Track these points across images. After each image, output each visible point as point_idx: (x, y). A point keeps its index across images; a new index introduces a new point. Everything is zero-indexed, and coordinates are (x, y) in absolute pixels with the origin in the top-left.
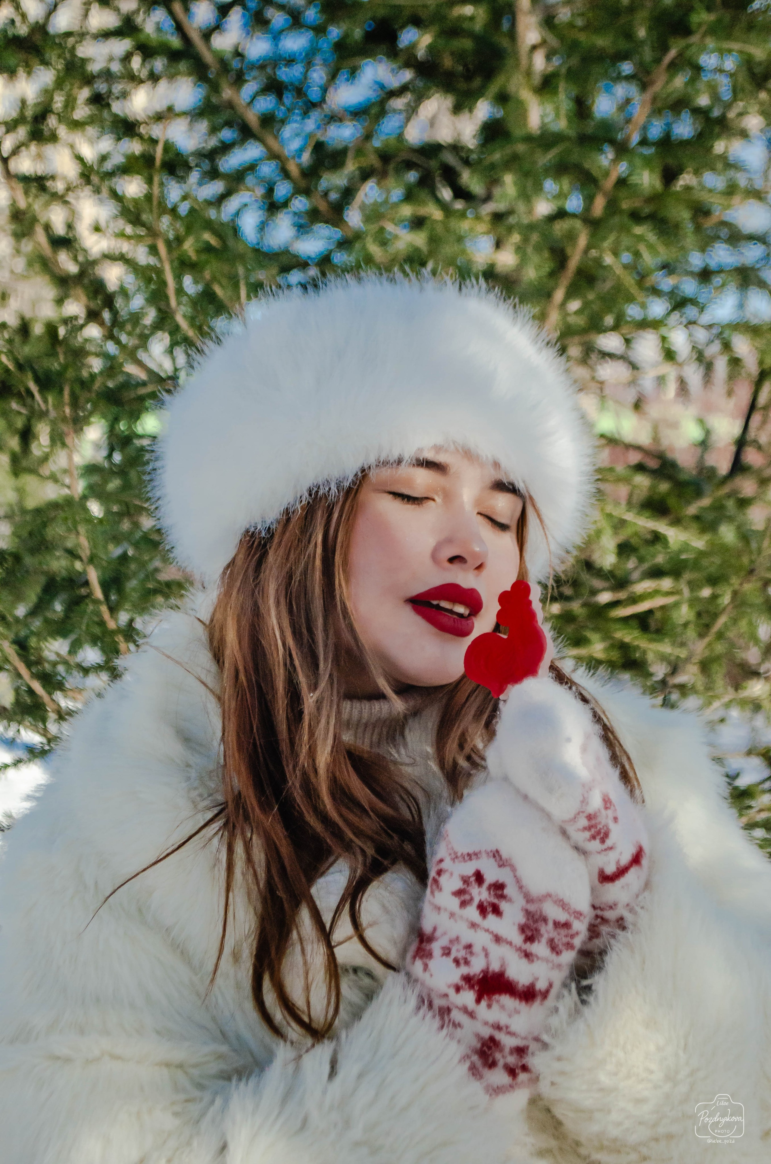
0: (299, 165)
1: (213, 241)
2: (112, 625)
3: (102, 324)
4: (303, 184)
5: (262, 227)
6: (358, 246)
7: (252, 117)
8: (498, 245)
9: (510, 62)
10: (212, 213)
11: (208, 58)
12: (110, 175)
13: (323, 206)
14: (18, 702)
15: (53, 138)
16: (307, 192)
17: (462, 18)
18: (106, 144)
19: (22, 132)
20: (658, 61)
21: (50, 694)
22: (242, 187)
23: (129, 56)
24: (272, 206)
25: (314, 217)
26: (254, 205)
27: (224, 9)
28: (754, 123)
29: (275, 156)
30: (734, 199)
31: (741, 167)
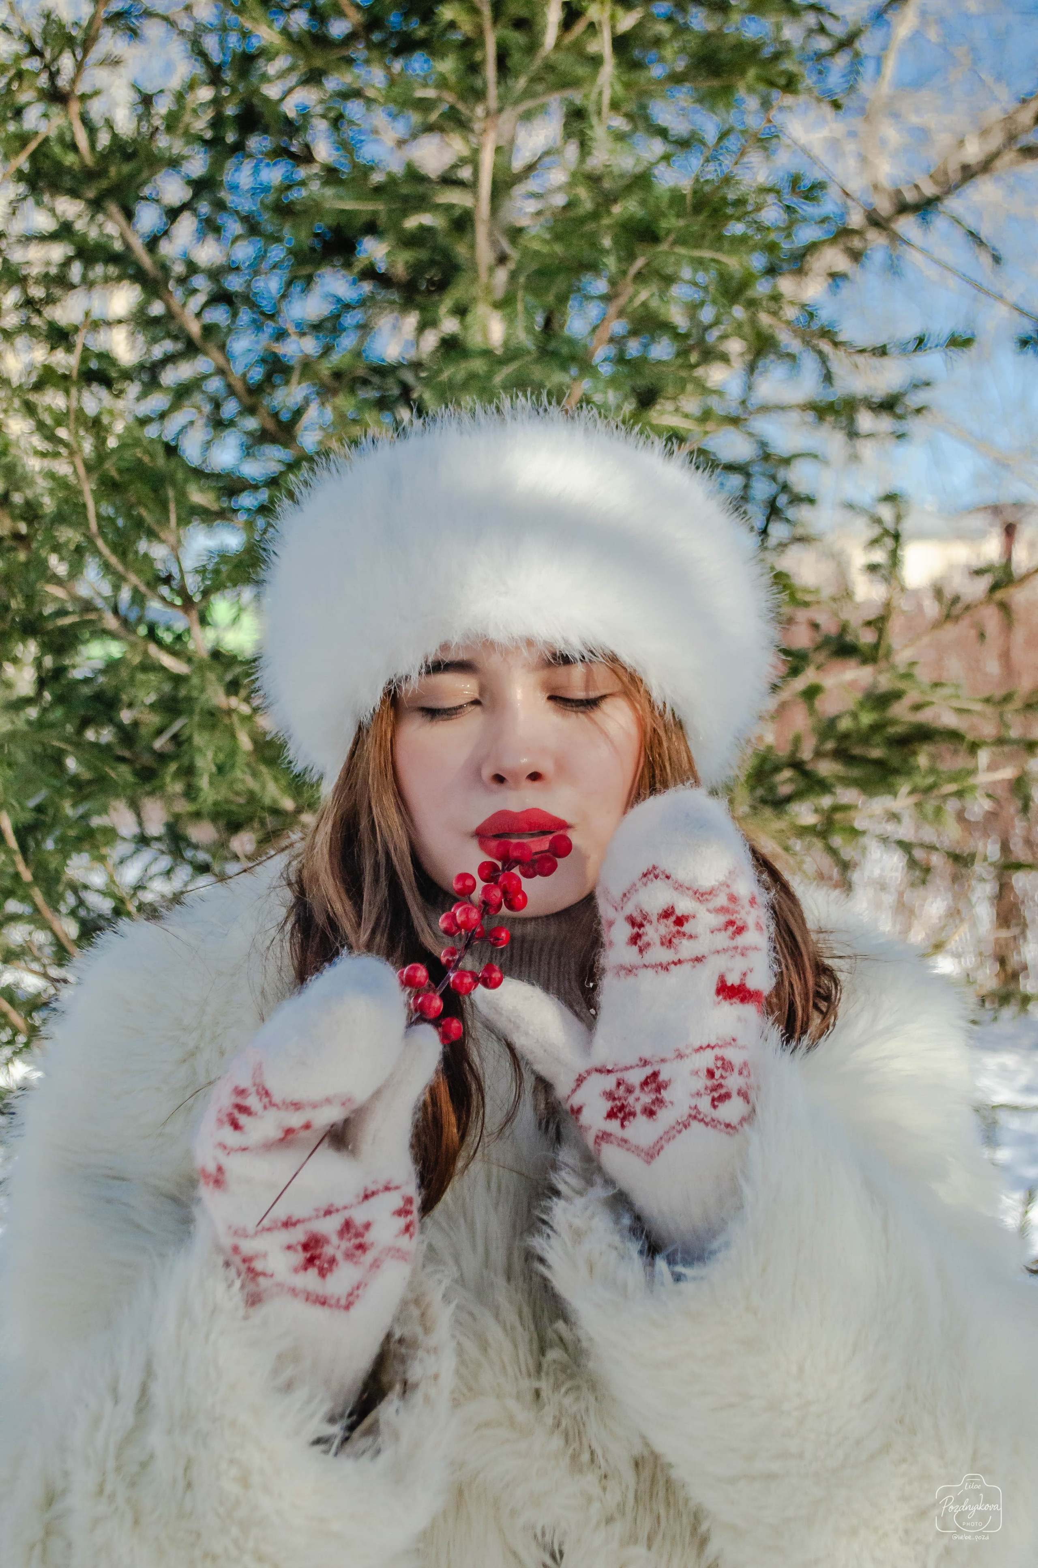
0: (245, 380)
4: (248, 400)
5: (208, 445)
7: (195, 328)
9: (468, 274)
10: (151, 431)
11: (146, 261)
12: (38, 386)
13: (271, 425)
16: (251, 410)
18: (39, 354)
20: (624, 273)
22: (187, 403)
23: (67, 263)
24: (219, 424)
25: (263, 437)
26: (200, 423)
27: (173, 214)
28: (735, 346)
29: (221, 372)
30: (710, 426)
31: (719, 393)
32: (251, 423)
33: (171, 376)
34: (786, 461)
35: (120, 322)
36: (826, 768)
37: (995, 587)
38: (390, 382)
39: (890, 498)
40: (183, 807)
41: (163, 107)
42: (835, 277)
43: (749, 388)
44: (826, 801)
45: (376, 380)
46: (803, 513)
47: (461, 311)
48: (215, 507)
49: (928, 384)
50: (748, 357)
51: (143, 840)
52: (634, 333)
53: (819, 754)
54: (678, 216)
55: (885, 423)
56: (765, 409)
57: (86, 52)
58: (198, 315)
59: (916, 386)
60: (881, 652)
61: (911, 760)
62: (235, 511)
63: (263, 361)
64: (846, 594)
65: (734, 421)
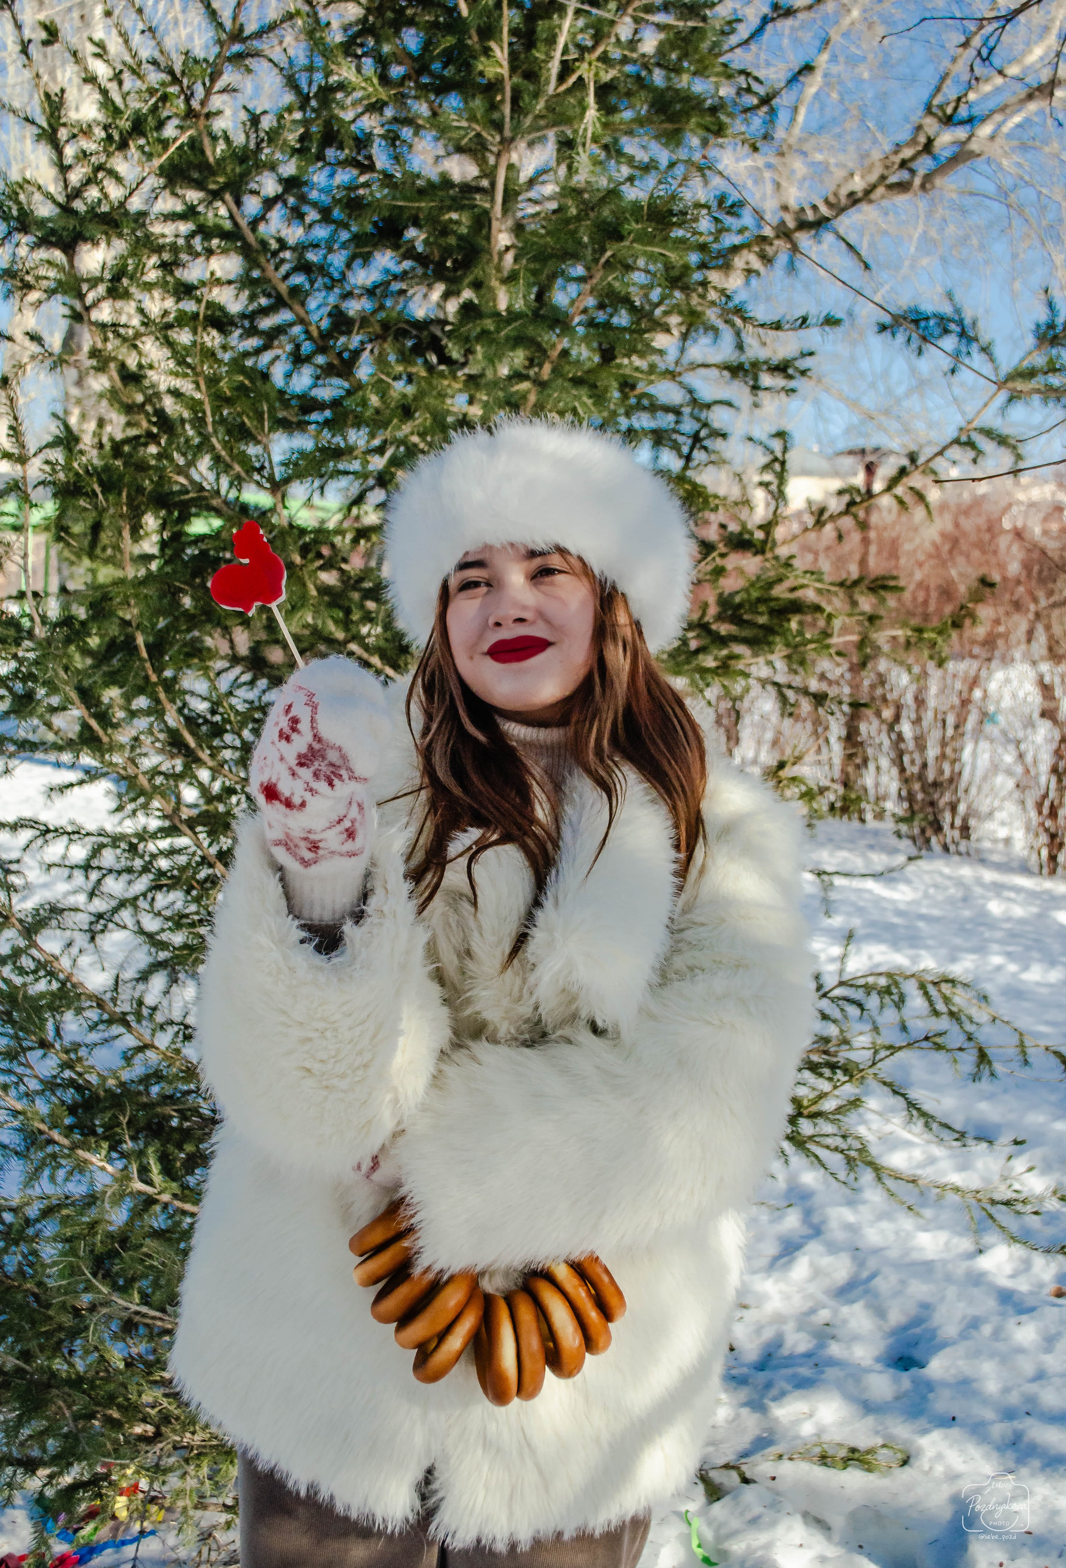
0: (318, 328)
1: (247, 382)
2: (154, 678)
3: (159, 444)
4: (320, 343)
5: (288, 376)
6: (361, 393)
7: (283, 288)
8: (471, 402)
9: (485, 257)
10: (249, 363)
11: (251, 238)
12: (169, 326)
13: (336, 362)
14: (81, 735)
15: (126, 295)
16: (322, 350)
17: (451, 220)
18: (170, 303)
19: (101, 289)
20: (596, 261)
21: (105, 730)
22: (276, 343)
23: (192, 235)
24: (298, 359)
25: (329, 370)
26: (283, 357)
27: (269, 203)
28: (674, 320)
29: (301, 321)
30: (653, 377)
31: (661, 352)
32: (320, 360)
33: (266, 323)
34: (708, 406)
35: (230, 282)
36: (724, 629)
37: (851, 504)
38: (425, 333)
39: (781, 435)
40: (263, 636)
41: (267, 123)
42: (749, 272)
43: (682, 350)
44: (725, 652)
45: (414, 332)
46: (717, 444)
47: (477, 285)
48: (295, 419)
49: (811, 354)
50: (683, 329)
51: (235, 659)
52: (601, 306)
53: (720, 618)
54: (637, 222)
55: (778, 381)
56: (695, 366)
57: (213, 80)
58: (286, 277)
59: (803, 355)
60: (769, 545)
61: (786, 624)
62: (309, 423)
63: (330, 315)
64: (746, 502)
65: (671, 375)
